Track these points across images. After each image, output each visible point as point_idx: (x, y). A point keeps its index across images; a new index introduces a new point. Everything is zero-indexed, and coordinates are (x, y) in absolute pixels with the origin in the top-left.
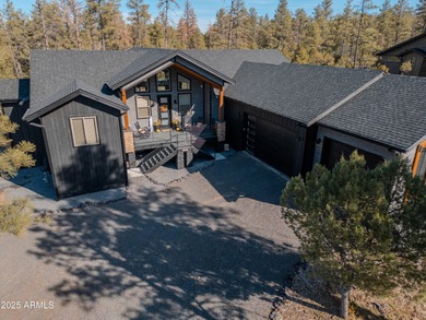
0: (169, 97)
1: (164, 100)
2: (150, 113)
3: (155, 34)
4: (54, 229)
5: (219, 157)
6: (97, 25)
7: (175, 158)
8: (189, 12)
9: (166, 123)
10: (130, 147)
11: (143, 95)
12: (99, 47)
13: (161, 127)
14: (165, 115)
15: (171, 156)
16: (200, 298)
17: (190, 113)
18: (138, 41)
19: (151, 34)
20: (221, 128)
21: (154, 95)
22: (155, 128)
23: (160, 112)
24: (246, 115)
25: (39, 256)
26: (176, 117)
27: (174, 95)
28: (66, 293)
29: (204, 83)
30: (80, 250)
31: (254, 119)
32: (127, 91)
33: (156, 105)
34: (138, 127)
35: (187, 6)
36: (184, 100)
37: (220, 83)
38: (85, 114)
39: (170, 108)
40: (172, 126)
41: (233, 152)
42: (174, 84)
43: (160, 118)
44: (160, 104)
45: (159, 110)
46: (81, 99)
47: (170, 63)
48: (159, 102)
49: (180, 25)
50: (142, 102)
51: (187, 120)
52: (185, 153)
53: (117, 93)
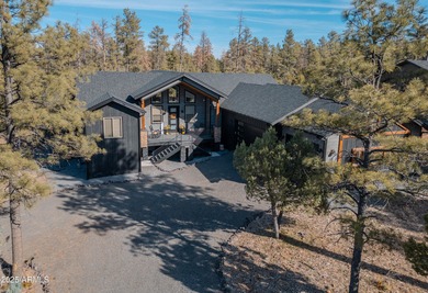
0: (178, 108)
1: (173, 110)
2: (162, 121)
3: (172, 60)
4: (76, 197)
5: (214, 154)
6: (122, 52)
7: (179, 153)
8: (204, 40)
9: (174, 128)
10: (144, 143)
11: (157, 106)
12: (123, 70)
13: (170, 131)
14: (174, 122)
15: (175, 151)
16: (179, 231)
17: (193, 121)
18: (156, 65)
19: (169, 60)
20: (217, 132)
21: (166, 106)
22: (165, 131)
23: (170, 119)
24: (237, 121)
25: (66, 210)
26: (182, 124)
27: (182, 106)
28: (87, 227)
29: (206, 98)
30: (96, 207)
31: (242, 124)
32: (145, 101)
33: (167, 113)
34: (152, 129)
35: (203, 36)
36: (189, 110)
37: (217, 97)
38: (114, 115)
39: (178, 117)
40: (179, 130)
41: (226, 151)
42: (182, 98)
43: (169, 123)
44: (170, 113)
45: (169, 117)
46: (113, 104)
47: (178, 82)
48: (169, 111)
49: (197, 52)
50: (156, 111)
51: (190, 126)
52: (187, 149)
53: (138, 102)
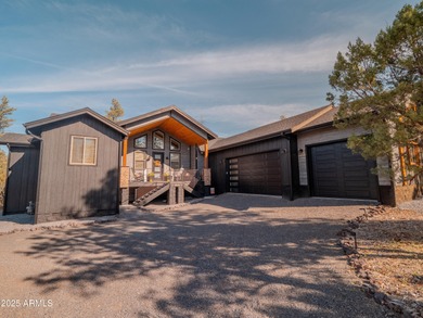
0: (162, 154)
1: (158, 157)
2: (145, 167)
9: (158, 175)
10: (125, 182)
13: (154, 178)
14: (158, 169)
15: (163, 191)
20: (207, 173)
21: (150, 151)
22: (149, 178)
23: (154, 166)
26: (167, 172)
27: (166, 152)
29: (191, 146)
33: (151, 159)
37: (205, 137)
39: (162, 162)
40: (163, 179)
42: (167, 145)
43: (153, 171)
44: (155, 160)
45: (154, 164)
48: (153, 156)
50: (140, 156)
52: (177, 188)
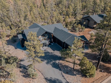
0: (44, 35)
5: (52, 44)
7: (46, 45)
14: (43, 38)
16: (52, 61)
17: (47, 37)
20: (52, 40)
22: (42, 40)
26: (45, 38)
41: (54, 43)
50: (40, 37)
